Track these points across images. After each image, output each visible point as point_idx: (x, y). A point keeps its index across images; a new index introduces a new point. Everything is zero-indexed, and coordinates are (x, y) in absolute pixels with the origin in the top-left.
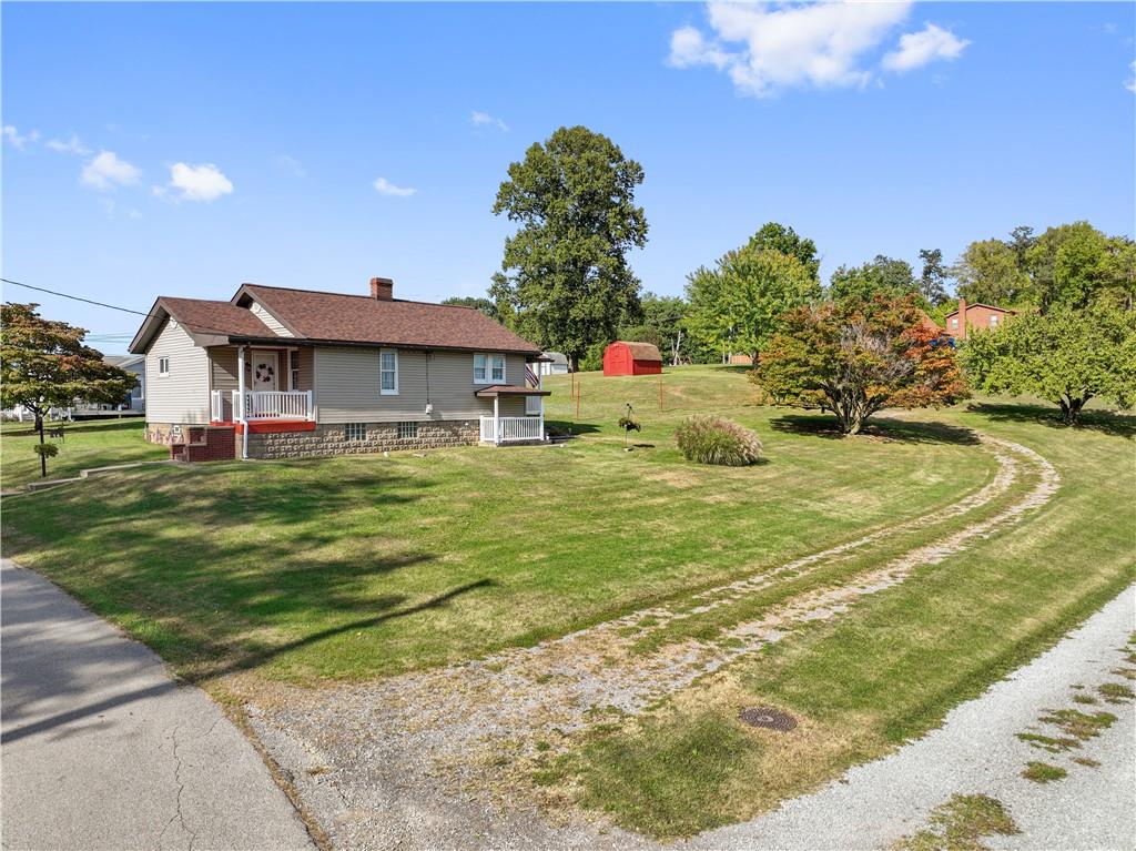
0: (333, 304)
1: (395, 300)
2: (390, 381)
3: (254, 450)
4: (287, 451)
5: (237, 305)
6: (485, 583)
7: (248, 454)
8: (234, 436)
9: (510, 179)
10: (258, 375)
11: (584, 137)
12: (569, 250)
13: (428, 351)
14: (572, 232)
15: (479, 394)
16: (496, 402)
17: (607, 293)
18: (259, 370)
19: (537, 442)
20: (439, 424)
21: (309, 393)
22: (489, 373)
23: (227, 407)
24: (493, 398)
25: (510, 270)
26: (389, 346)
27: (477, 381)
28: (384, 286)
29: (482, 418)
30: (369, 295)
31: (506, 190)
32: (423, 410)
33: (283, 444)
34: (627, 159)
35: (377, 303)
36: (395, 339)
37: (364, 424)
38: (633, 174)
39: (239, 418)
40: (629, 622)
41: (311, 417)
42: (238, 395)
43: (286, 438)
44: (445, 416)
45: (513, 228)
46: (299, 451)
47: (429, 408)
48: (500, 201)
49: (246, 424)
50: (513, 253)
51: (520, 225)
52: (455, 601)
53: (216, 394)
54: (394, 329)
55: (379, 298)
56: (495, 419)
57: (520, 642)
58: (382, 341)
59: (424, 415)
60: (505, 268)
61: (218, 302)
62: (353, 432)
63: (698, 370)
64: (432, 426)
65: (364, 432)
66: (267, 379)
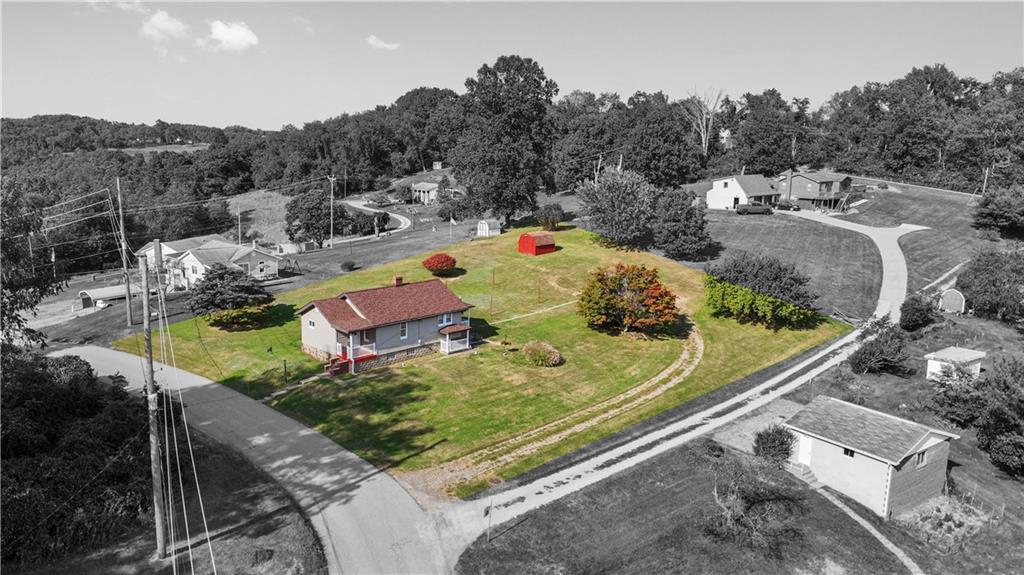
0: (379, 297)
1: (404, 285)
2: (404, 333)
4: (367, 368)
5: (341, 299)
6: (445, 440)
8: (348, 364)
15: (440, 331)
16: (447, 335)
19: (465, 350)
20: (424, 346)
21: (375, 345)
22: (445, 320)
23: (344, 350)
24: (446, 333)
26: (404, 321)
27: (440, 325)
29: (442, 341)
30: (394, 285)
32: (417, 342)
33: (365, 365)
35: (397, 288)
36: (406, 316)
37: (394, 353)
39: (350, 356)
40: (476, 454)
41: (375, 353)
43: (367, 362)
44: (426, 343)
46: (371, 367)
47: (419, 341)
49: (352, 359)
52: (436, 447)
53: (339, 344)
54: (405, 309)
55: (397, 285)
56: (447, 342)
57: (449, 460)
58: (401, 319)
59: (417, 344)
62: (390, 356)
64: (421, 348)
66: (361, 342)
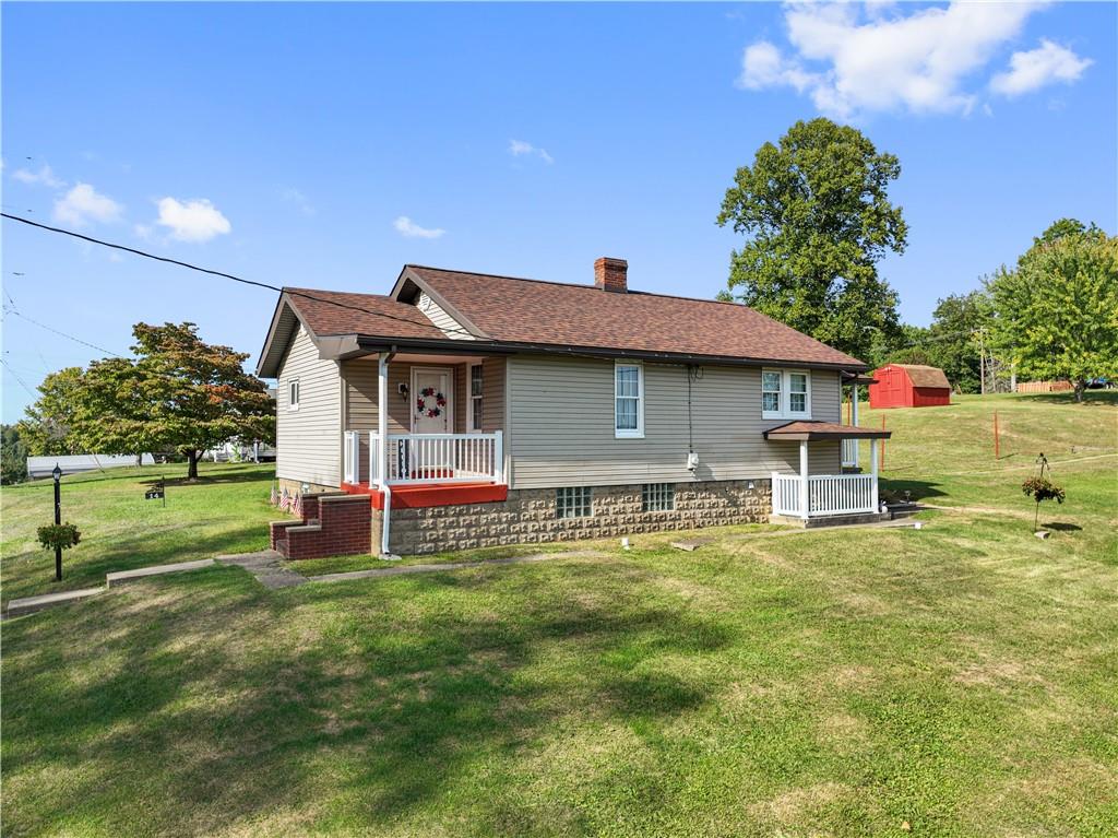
0: (539, 294)
1: (630, 292)
2: (631, 414)
3: (401, 538)
4: (458, 538)
5: (398, 300)
7: (390, 544)
8: (369, 512)
9: (736, 186)
10: (421, 406)
11: (828, 129)
12: (812, 259)
13: (691, 365)
14: (814, 239)
15: (770, 437)
16: (803, 450)
17: (860, 308)
18: (422, 398)
19: (869, 518)
20: (708, 486)
21: (498, 435)
22: (785, 401)
23: (363, 459)
24: (797, 443)
25: (736, 287)
26: (631, 355)
27: (768, 415)
28: (615, 270)
29: (777, 476)
30: (592, 283)
31: (734, 198)
32: (682, 463)
33: (451, 525)
34: (880, 152)
35: (605, 295)
36: (639, 343)
37: (588, 489)
38: (888, 168)
39: (380, 482)
41: (499, 478)
42: (378, 439)
43: (460, 514)
44: (718, 472)
45: (740, 240)
46: (478, 537)
47: (692, 459)
48: (725, 211)
49: (387, 491)
50: (741, 268)
51: (750, 237)
53: (351, 437)
54: (635, 330)
55: (609, 288)
56: (803, 478)
58: (620, 346)
59: (682, 472)
60: (731, 286)
61: (371, 296)
62: (570, 501)
63: (972, 400)
64: (698, 490)
65: (587, 501)
66: (436, 413)
